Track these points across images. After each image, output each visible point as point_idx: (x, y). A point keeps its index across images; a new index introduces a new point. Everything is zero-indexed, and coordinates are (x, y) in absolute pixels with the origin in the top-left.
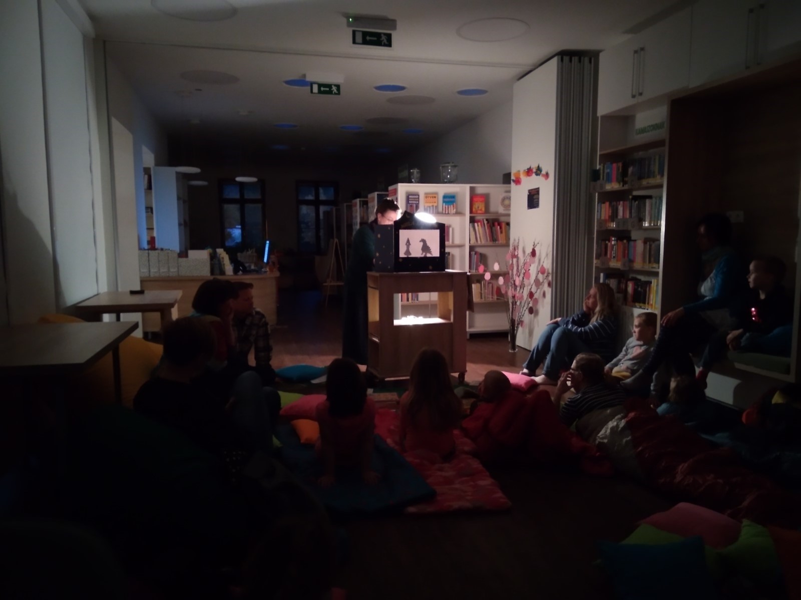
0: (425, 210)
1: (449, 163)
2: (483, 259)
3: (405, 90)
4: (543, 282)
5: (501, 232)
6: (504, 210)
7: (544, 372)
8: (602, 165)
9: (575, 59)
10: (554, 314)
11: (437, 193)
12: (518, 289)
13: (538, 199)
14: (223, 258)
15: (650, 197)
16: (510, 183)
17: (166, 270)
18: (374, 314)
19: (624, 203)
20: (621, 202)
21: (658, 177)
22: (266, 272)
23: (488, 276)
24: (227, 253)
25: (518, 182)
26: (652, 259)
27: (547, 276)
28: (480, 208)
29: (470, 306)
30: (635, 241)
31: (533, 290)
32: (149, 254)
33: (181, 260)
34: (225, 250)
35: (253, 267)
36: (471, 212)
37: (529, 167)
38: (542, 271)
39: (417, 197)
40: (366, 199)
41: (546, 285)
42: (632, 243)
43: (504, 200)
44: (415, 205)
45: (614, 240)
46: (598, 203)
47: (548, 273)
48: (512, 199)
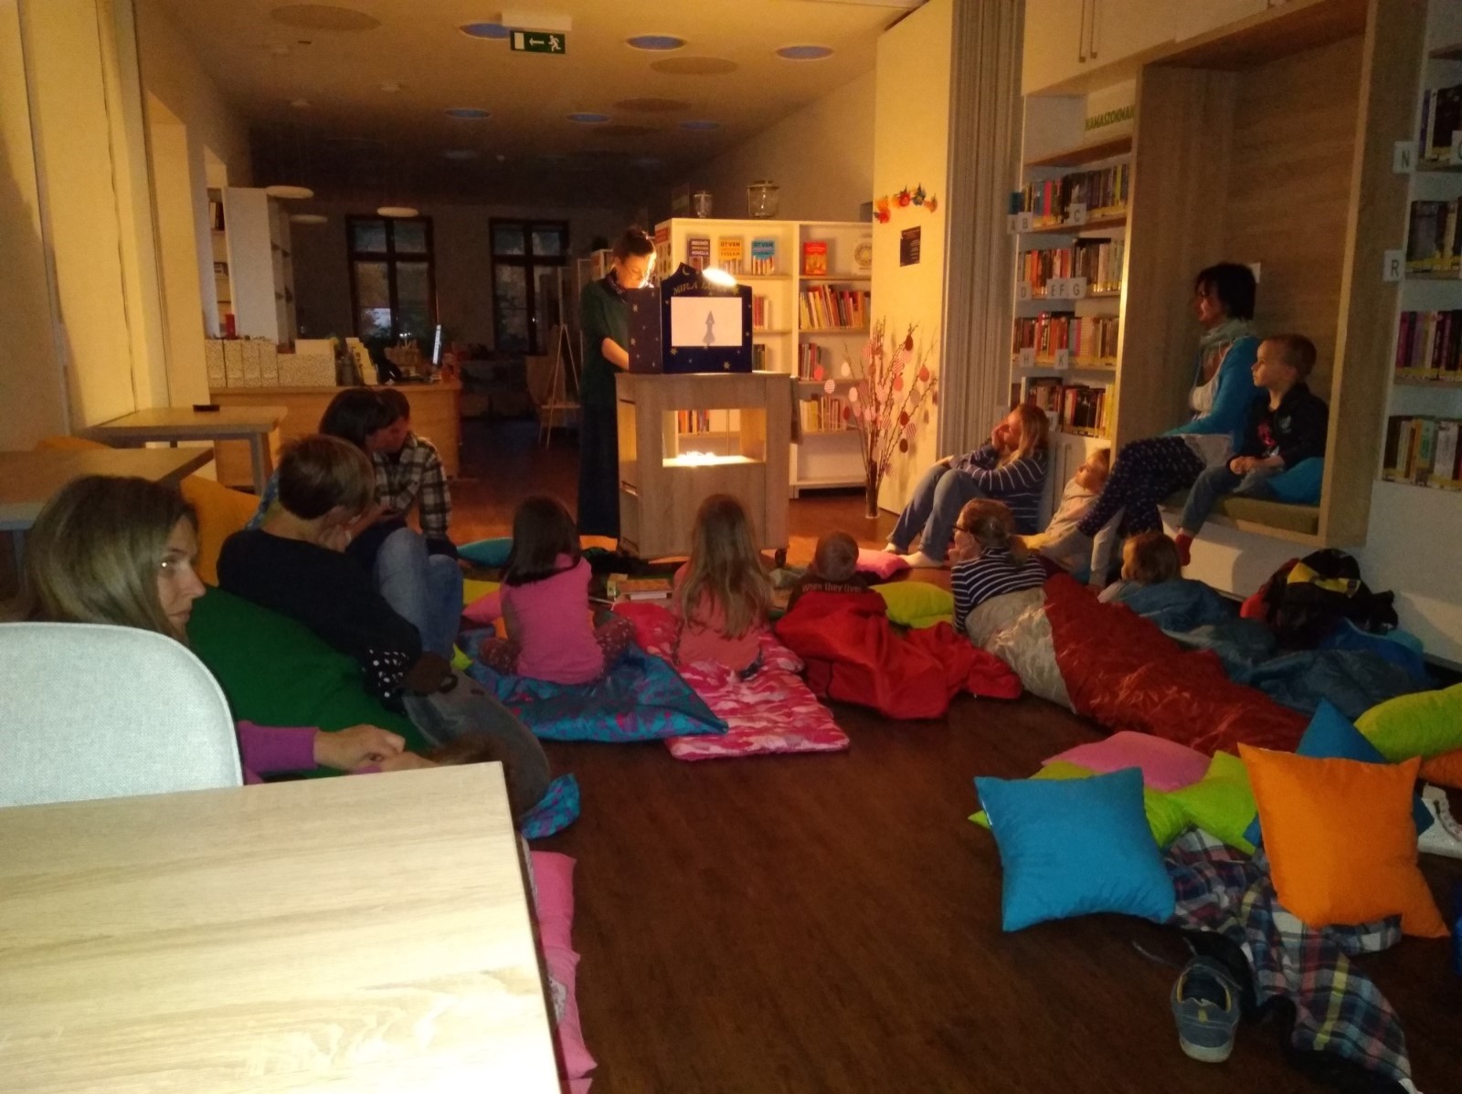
0: (722, 266)
1: (763, 182)
2: (820, 355)
3: (683, 48)
4: (925, 395)
5: (856, 309)
6: (861, 269)
8: (1028, 183)
11: (741, 238)
12: (882, 408)
13: (918, 246)
14: (358, 355)
15: (1107, 241)
16: (870, 220)
17: (256, 375)
19: (1062, 252)
20: (1059, 251)
21: (1121, 204)
22: (435, 381)
23: (830, 386)
24: (366, 346)
25: (884, 217)
26: (1107, 349)
27: (932, 384)
28: (818, 266)
29: (795, 434)
30: (1080, 318)
31: (908, 410)
32: (223, 345)
33: (282, 357)
34: (361, 341)
35: (413, 373)
36: (803, 271)
37: (903, 190)
38: (924, 375)
39: (706, 243)
41: (930, 400)
42: (1074, 322)
43: (859, 251)
44: (702, 259)
45: (1047, 320)
46: (1020, 255)
47: (934, 379)
48: (874, 248)
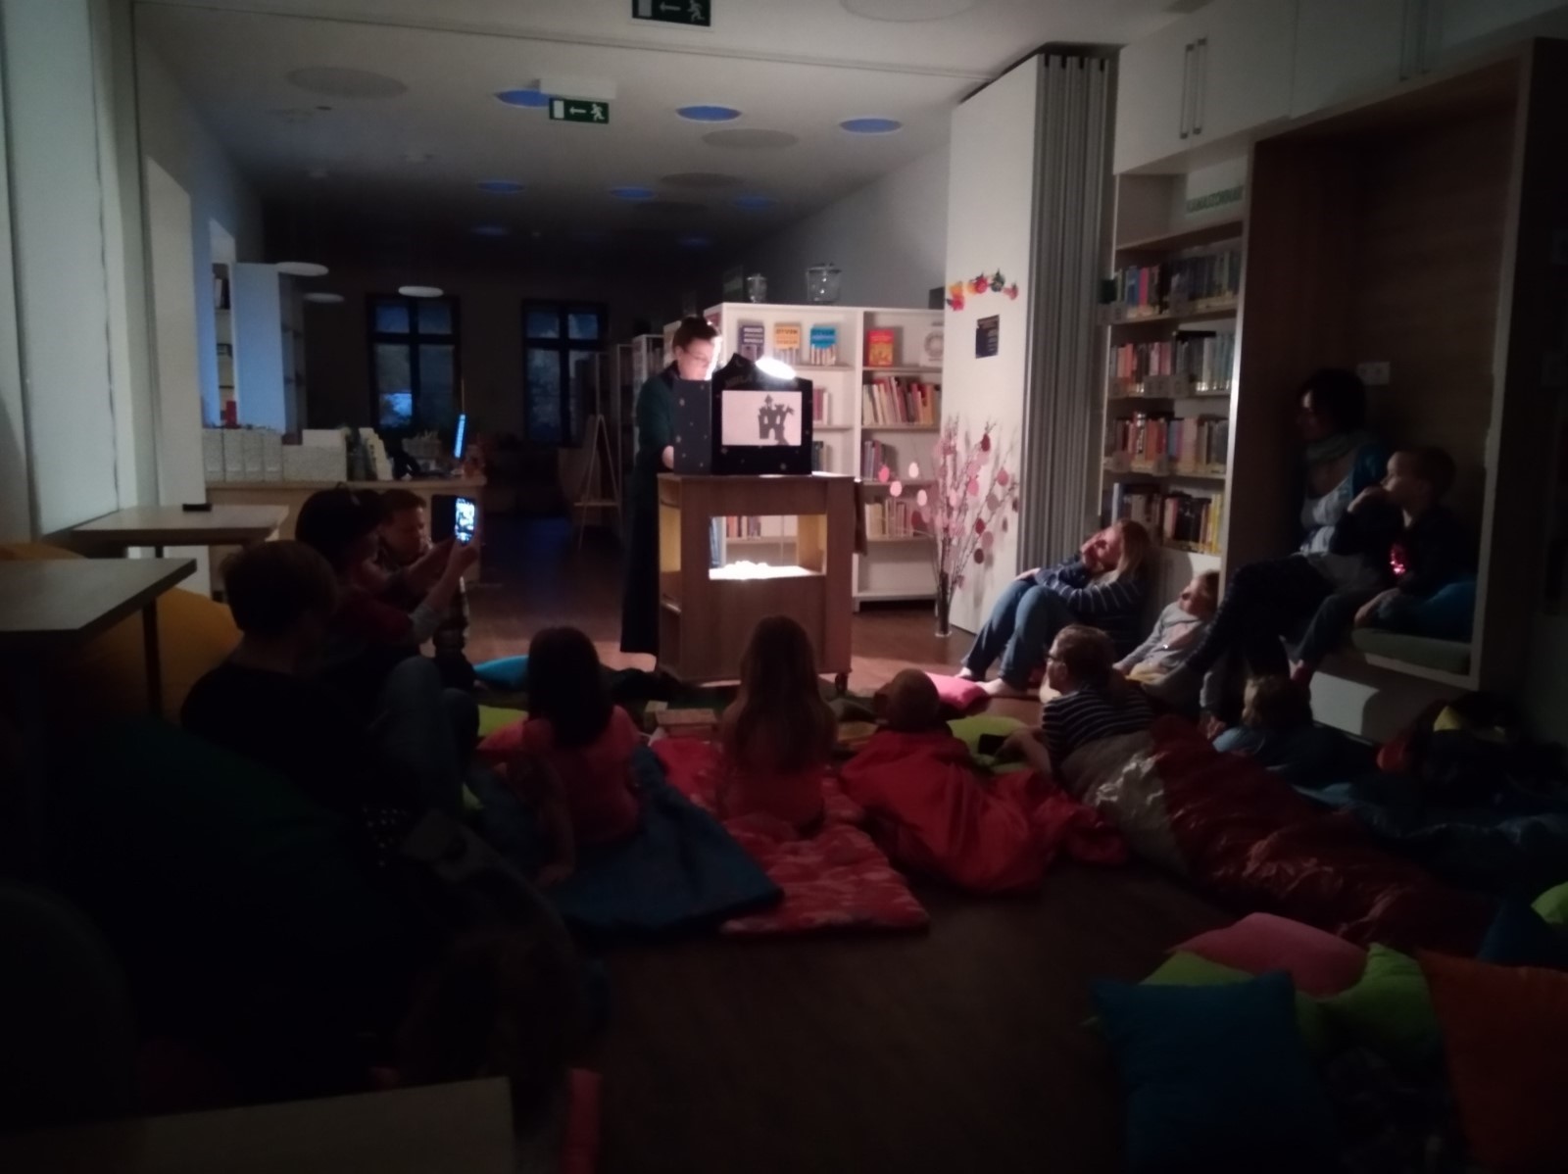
0: (777, 356)
1: (823, 265)
2: (888, 455)
3: (736, 119)
4: (1003, 501)
5: (924, 404)
6: (931, 360)
7: (1001, 673)
8: (1121, 270)
9: (1072, 61)
10: (1024, 561)
11: (798, 325)
12: (955, 513)
13: (996, 337)
14: (372, 447)
15: (1211, 334)
16: (941, 307)
17: (256, 469)
18: (671, 557)
19: (1160, 346)
20: (1156, 344)
21: (1228, 294)
22: (458, 476)
23: (896, 489)
24: (381, 437)
25: (957, 304)
26: (1213, 456)
27: (1012, 489)
28: (883, 356)
29: (860, 543)
30: (1181, 419)
31: (984, 517)
32: (222, 435)
33: (287, 449)
34: (376, 431)
35: (433, 467)
36: (866, 362)
37: (979, 275)
38: (1002, 479)
39: (760, 330)
40: (659, 336)
41: (1009, 506)
42: (1174, 424)
43: (929, 340)
44: (755, 348)
45: (1142, 419)
46: (1112, 346)
47: (1014, 484)
48: (947, 338)
